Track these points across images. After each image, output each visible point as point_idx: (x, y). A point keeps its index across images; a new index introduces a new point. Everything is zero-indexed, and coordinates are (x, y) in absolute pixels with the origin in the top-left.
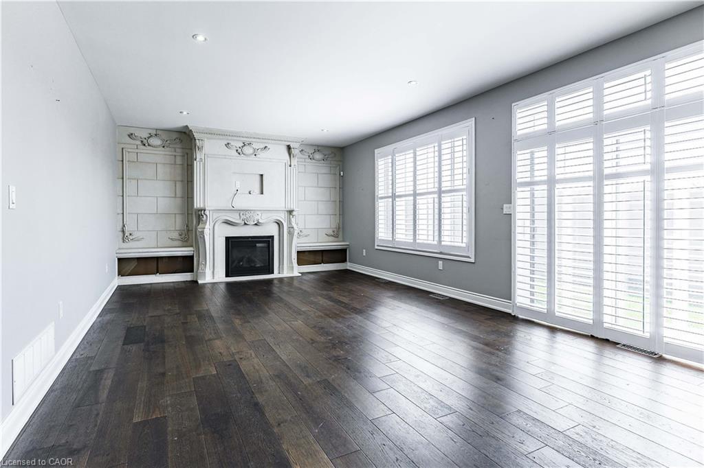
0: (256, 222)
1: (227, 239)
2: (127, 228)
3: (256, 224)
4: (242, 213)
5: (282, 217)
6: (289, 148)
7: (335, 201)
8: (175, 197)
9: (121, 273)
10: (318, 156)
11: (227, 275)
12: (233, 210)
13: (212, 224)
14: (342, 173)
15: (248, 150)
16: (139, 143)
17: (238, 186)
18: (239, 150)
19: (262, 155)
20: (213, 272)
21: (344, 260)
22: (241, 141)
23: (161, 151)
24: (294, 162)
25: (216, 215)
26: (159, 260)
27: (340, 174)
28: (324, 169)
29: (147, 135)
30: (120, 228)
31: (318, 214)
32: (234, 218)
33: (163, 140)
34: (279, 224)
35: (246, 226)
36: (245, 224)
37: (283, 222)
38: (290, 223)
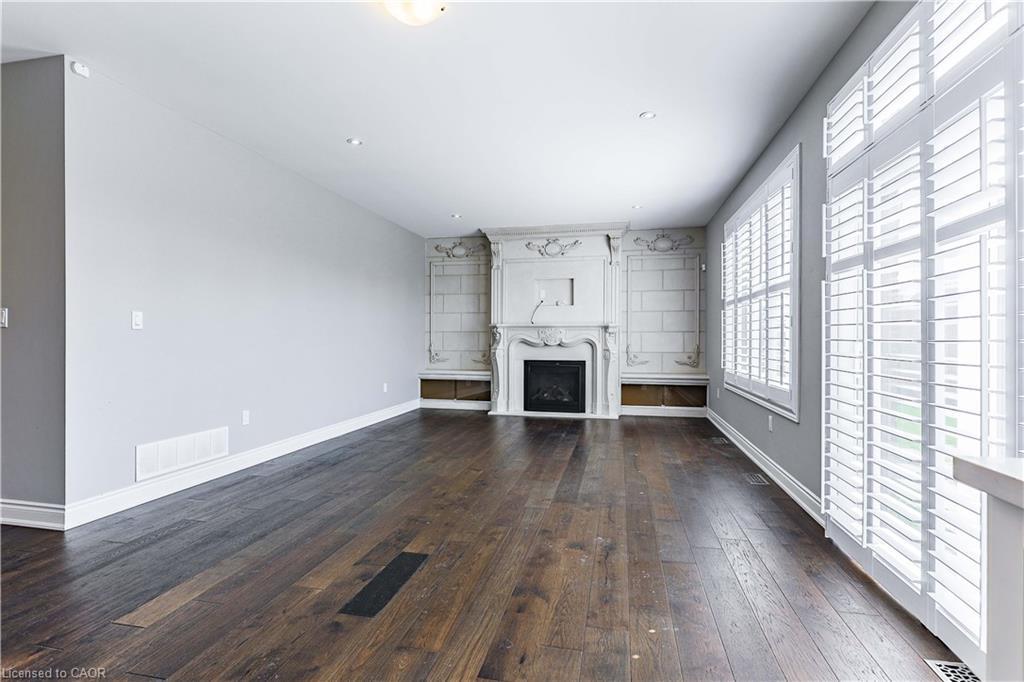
0: (558, 343)
1: (527, 363)
2: (432, 348)
3: (559, 345)
4: (541, 330)
5: (595, 336)
6: (608, 238)
7: (693, 311)
8: (479, 313)
9: (424, 396)
10: (663, 244)
11: (526, 409)
12: (533, 327)
13: (506, 344)
14: (703, 266)
15: (553, 249)
16: (444, 254)
17: (543, 296)
18: (543, 250)
19: (571, 253)
20: (509, 402)
21: (703, 403)
22: (543, 238)
23: (464, 262)
24: (619, 257)
25: (511, 333)
26: (458, 384)
27: (701, 269)
28: (673, 263)
29: (450, 245)
30: (427, 347)
31: (662, 331)
32: (532, 337)
33: (467, 248)
34: (592, 345)
35: (547, 348)
36: (546, 345)
37: (596, 343)
38: (606, 345)
